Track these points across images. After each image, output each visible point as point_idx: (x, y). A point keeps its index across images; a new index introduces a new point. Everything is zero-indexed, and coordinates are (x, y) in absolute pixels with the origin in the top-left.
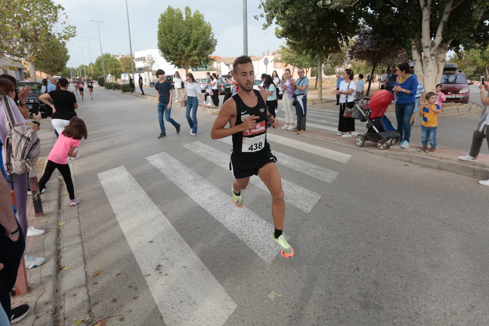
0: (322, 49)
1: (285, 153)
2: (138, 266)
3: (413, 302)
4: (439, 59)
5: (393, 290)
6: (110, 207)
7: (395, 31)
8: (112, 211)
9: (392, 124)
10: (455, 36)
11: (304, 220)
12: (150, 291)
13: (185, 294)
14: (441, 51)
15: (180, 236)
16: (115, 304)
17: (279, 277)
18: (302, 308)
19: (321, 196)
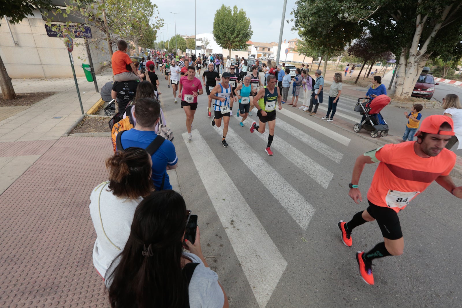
0: (330, 47)
1: (304, 132)
2: (219, 219)
3: (408, 281)
4: (420, 66)
5: (393, 268)
6: (194, 164)
7: (391, 40)
8: (195, 168)
9: (384, 120)
10: (438, 50)
11: (324, 195)
12: (230, 241)
13: (253, 248)
14: (423, 59)
15: (242, 197)
16: (209, 248)
17: (313, 244)
18: (331, 274)
19: (333, 174)
